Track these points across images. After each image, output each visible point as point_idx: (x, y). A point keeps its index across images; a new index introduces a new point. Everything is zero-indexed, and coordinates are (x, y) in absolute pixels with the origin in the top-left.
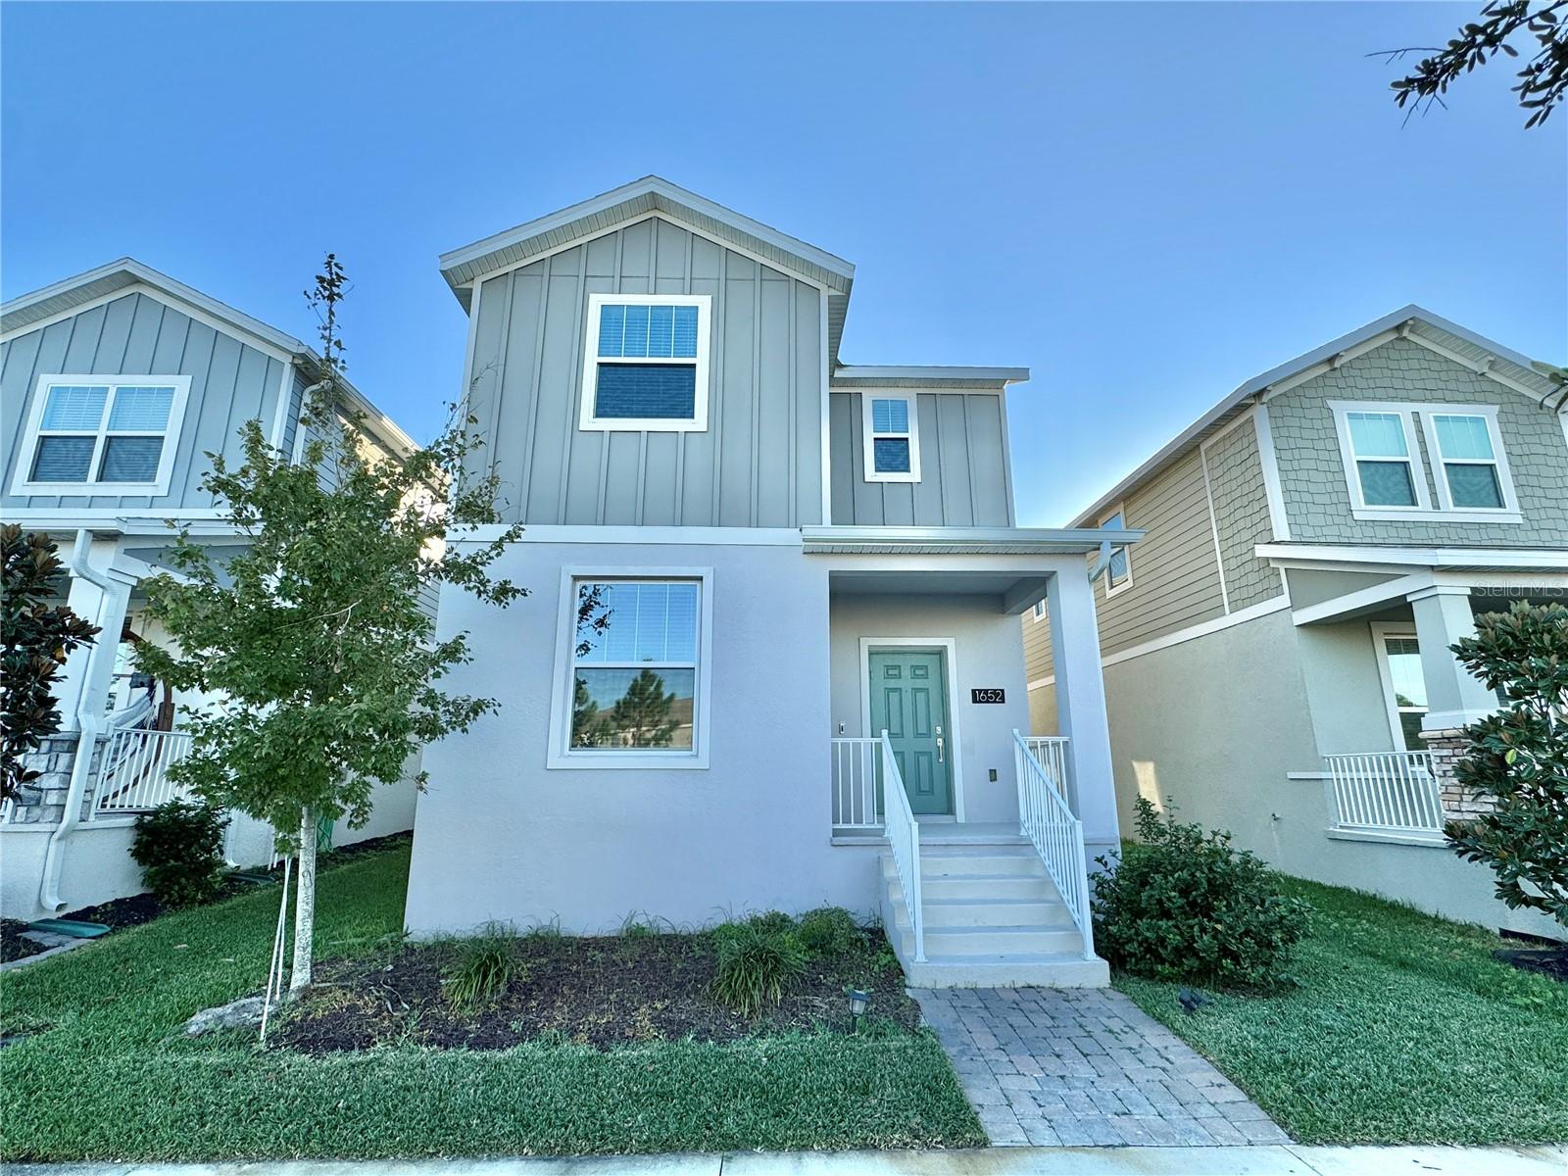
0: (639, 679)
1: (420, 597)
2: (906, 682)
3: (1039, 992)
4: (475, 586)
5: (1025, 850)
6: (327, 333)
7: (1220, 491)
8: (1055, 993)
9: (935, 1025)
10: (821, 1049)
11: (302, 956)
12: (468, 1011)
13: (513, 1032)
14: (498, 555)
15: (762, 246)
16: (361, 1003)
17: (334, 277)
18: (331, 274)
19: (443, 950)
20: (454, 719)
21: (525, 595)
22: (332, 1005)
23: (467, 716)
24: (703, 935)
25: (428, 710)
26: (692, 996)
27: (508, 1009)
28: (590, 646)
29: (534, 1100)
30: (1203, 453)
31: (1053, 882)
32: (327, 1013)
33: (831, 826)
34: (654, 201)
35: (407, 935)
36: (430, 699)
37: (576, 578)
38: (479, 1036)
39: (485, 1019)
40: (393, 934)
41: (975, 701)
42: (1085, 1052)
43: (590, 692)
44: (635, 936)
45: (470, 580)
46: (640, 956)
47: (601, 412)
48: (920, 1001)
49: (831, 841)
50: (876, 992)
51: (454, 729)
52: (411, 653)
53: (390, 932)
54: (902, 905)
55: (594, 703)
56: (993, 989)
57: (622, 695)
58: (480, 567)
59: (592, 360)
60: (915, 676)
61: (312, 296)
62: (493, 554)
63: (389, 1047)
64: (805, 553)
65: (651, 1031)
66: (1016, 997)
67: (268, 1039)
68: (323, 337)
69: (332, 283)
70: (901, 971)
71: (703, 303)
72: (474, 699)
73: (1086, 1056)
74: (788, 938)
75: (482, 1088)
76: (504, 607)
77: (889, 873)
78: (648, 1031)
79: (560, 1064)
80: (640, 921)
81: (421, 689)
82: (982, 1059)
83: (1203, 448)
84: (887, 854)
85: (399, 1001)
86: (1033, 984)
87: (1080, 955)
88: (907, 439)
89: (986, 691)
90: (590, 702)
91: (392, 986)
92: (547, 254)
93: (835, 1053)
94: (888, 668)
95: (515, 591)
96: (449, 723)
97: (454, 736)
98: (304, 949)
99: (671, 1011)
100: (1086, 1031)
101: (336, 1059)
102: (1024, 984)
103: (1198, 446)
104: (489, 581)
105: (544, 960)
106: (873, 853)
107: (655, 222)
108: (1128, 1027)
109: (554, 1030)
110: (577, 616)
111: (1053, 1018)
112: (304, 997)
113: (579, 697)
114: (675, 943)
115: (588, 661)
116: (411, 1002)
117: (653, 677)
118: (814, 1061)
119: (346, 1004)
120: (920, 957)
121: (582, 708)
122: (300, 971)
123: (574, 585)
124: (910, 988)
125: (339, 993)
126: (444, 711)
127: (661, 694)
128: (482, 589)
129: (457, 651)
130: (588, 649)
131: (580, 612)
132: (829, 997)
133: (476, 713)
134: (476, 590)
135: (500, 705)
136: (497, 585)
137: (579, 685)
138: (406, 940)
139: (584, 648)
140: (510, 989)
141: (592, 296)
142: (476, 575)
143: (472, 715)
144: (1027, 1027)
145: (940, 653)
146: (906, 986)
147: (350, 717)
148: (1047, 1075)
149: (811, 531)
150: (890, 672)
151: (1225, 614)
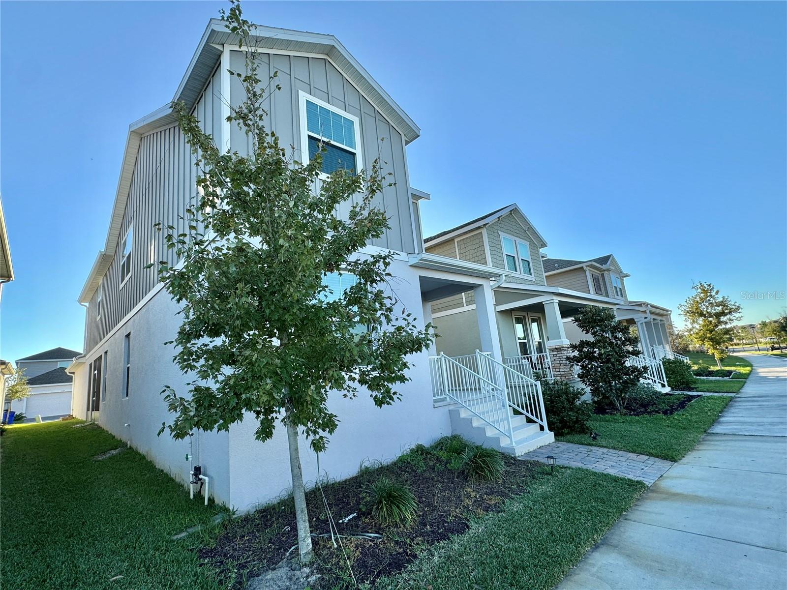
13: (452, 522)
33: (433, 399)
34: (330, 50)
49: (433, 405)
54: (488, 425)
59: (305, 131)
64: (410, 265)
71: (355, 120)
77: (465, 415)
83: (456, 241)
92: (270, 51)
103: (454, 239)
106: (447, 408)
107: (327, 62)
120: (514, 444)
124: (517, 457)
141: (300, 91)
151: (463, 306)
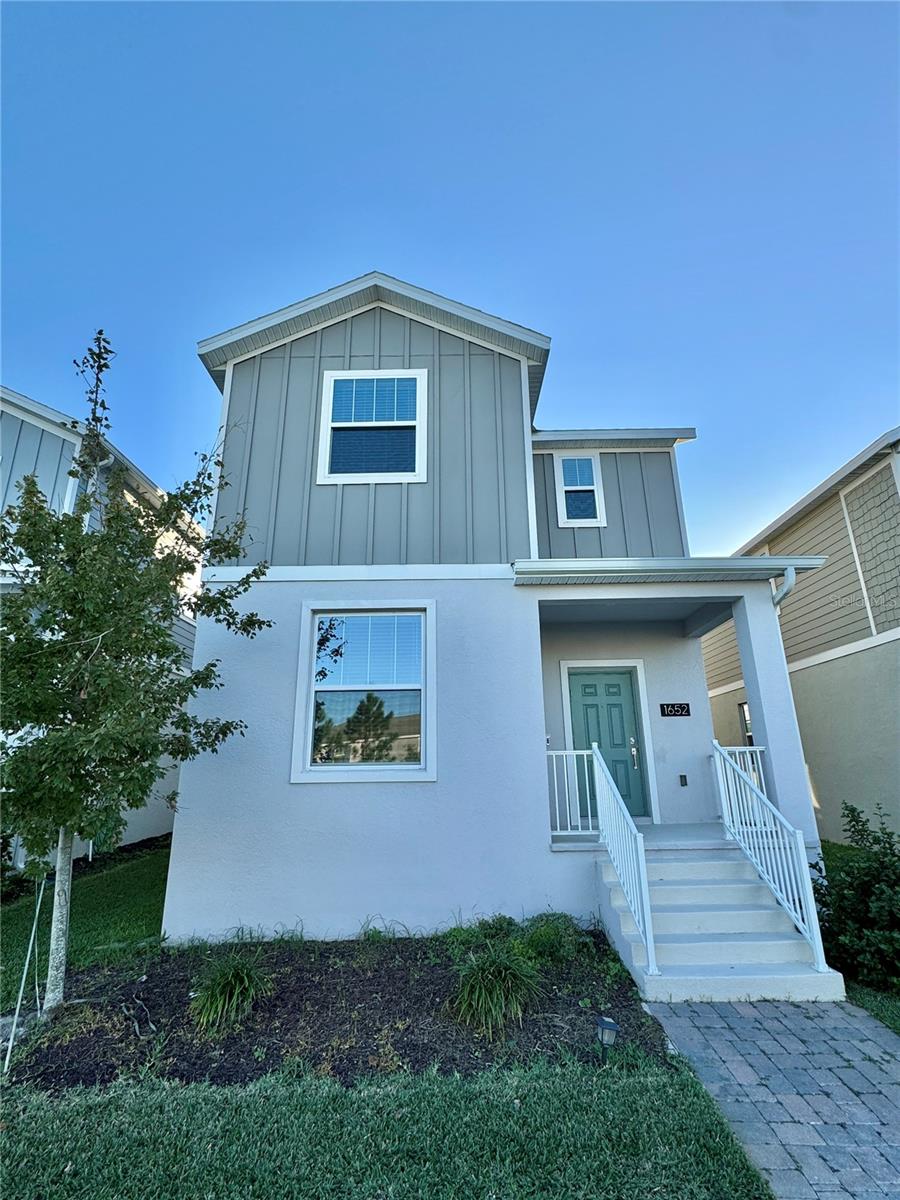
0: (365, 700)
1: (174, 628)
2: (602, 699)
3: (777, 1007)
4: (225, 619)
5: (732, 854)
6: (93, 396)
7: (861, 530)
8: (792, 1008)
9: (685, 1053)
10: (574, 1088)
11: (55, 974)
12: (212, 1033)
13: (256, 1060)
14: (245, 590)
15: (470, 325)
16: (109, 1025)
17: (103, 350)
18: (100, 348)
19: (195, 954)
20: (205, 741)
21: (270, 626)
22: (81, 1028)
23: (217, 737)
24: (435, 939)
25: (180, 732)
26: (433, 1014)
27: (252, 1029)
28: (327, 672)
29: (274, 1161)
30: (843, 499)
31: (768, 887)
32: (74, 1038)
33: (550, 833)
34: (377, 293)
35: (164, 940)
36: (183, 722)
37: (315, 612)
38: (221, 1067)
39: (230, 1042)
40: (152, 939)
41: (663, 714)
42: (855, 1089)
43: (326, 711)
44: (373, 941)
45: (219, 613)
46: (378, 964)
47: (335, 468)
48: (662, 1021)
49: (551, 847)
50: (614, 1007)
51: (204, 749)
52: (167, 680)
53: (149, 936)
54: (627, 911)
55: (330, 721)
56: (729, 1002)
57: (351, 714)
58: (228, 601)
59: (326, 425)
60: (609, 694)
61: (81, 364)
62: (241, 589)
63: (131, 1081)
64: (516, 585)
65: (395, 1059)
66: (755, 1013)
67: (12, 1071)
68: (90, 400)
69: (99, 356)
70: (632, 980)
71: (421, 375)
72: (222, 722)
73: (857, 1094)
74: (516, 943)
75: (221, 1143)
76: (252, 637)
77: (608, 878)
78: (392, 1059)
79: (302, 1108)
80: (378, 925)
81: (173, 713)
82: (747, 1100)
83: (842, 495)
84: (605, 858)
85: (147, 1022)
86: (768, 998)
87: (810, 965)
88: (592, 491)
89: (673, 706)
90: (327, 719)
91: (143, 1000)
92: (287, 340)
93: (590, 1093)
94: (586, 686)
95: (261, 623)
96: (199, 744)
97: (204, 756)
98: (57, 969)
99: (413, 1032)
100: (845, 1060)
101: (75, 1098)
102: (760, 998)
103: (837, 493)
104: (237, 614)
105: (288, 969)
106: (589, 858)
107: (378, 311)
108: (888, 1054)
109: (297, 1058)
110: (316, 646)
111: (803, 1042)
112: (56, 1018)
113: (319, 713)
114: (408, 948)
115: (324, 686)
116: (159, 1022)
117: (376, 699)
118: (570, 1104)
119: (94, 1027)
120: (653, 970)
121: (321, 724)
122: (53, 991)
123: (313, 619)
124: (646, 1002)
125: (89, 1013)
126: (196, 733)
127: (382, 714)
128: (231, 621)
129: (208, 677)
130: (326, 675)
131: (318, 644)
132: (567, 1014)
133: (225, 735)
134: (226, 622)
135: (246, 727)
136: (245, 617)
137: (318, 706)
138: (163, 944)
139: (322, 674)
140: (254, 1008)
141: (326, 372)
142: (225, 608)
143: (221, 736)
144: (782, 1054)
145: (631, 673)
146: (641, 1000)
147: (92, 741)
148: (826, 1123)
149: (521, 565)
150: (587, 690)
151: (872, 635)
